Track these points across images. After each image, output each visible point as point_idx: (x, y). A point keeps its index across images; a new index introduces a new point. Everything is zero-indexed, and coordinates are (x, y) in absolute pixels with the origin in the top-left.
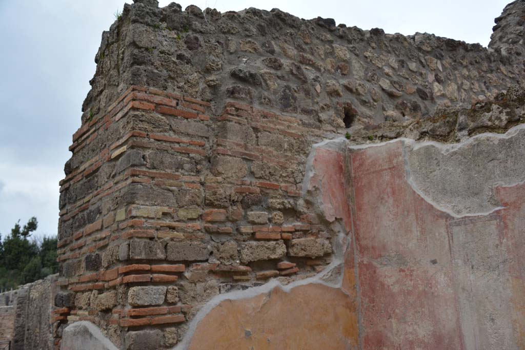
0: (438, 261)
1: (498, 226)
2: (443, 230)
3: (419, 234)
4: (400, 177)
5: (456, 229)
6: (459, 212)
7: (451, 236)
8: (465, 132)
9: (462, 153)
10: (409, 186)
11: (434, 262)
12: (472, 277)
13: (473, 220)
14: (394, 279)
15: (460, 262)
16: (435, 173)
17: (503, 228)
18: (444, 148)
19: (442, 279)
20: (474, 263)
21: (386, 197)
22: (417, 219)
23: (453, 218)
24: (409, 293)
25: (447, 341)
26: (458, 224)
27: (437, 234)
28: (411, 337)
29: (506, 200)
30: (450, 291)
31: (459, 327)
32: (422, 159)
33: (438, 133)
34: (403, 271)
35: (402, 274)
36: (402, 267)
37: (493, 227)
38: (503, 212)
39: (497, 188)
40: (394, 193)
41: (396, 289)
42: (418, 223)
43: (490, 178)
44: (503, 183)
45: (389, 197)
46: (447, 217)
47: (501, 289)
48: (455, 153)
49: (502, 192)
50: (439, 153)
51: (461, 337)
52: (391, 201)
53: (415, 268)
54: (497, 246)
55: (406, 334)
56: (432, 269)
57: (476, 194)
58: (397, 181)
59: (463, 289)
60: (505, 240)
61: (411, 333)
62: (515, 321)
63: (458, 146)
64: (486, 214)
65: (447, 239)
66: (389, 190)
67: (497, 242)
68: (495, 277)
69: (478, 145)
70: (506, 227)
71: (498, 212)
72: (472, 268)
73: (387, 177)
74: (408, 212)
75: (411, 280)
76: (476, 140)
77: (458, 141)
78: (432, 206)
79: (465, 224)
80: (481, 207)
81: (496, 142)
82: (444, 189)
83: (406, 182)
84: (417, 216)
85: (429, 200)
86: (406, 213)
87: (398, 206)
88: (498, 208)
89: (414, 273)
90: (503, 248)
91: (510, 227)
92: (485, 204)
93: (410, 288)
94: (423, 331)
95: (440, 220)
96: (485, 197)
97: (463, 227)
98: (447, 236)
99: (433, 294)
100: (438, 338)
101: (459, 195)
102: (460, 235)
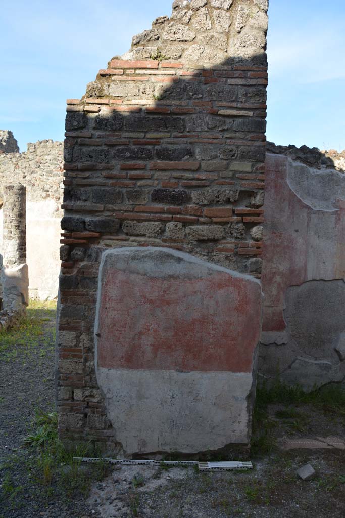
0: (299, 231)
1: (336, 218)
2: (305, 215)
3: (289, 214)
4: (282, 178)
5: (313, 216)
6: (315, 207)
7: (309, 219)
8: (325, 166)
9: (322, 176)
10: (287, 185)
11: (297, 231)
12: (318, 241)
13: (323, 213)
14: (268, 237)
15: (312, 233)
16: (304, 183)
17: (338, 220)
18: (312, 170)
19: (300, 240)
21: (269, 187)
22: (290, 205)
23: (313, 210)
24: (278, 246)
25: (297, 272)
26: (315, 213)
27: (301, 216)
28: (274, 270)
29: (342, 207)
30: (304, 247)
31: (306, 265)
32: (297, 172)
33: (309, 161)
34: (275, 233)
35: (274, 235)
36: (275, 231)
37: (333, 218)
38: (339, 212)
39: (338, 200)
40: (276, 187)
41: (268, 243)
42: (289, 208)
43: (335, 194)
44: (342, 198)
45: (271, 188)
46: (309, 208)
47: (331, 248)
48: (318, 175)
49: (341, 202)
50: (309, 172)
51: (306, 270)
52: (273, 191)
53: (283, 232)
54: (333, 228)
55: (272, 268)
56: (295, 235)
57: (326, 200)
58: (280, 181)
59: (312, 247)
60: (338, 226)
61: (275, 268)
62: (335, 263)
63: (320, 172)
64: (331, 211)
65: (307, 220)
66: (272, 184)
67: (334, 226)
68: (330, 242)
69: (332, 175)
70: (340, 219)
71: (337, 211)
72: (319, 236)
73: (272, 176)
74: (284, 200)
75: (280, 239)
76: (331, 172)
77: (320, 169)
78: (301, 201)
79: (319, 214)
80: (328, 207)
81: (342, 177)
82: (308, 192)
83: (286, 183)
84: (290, 203)
85: (298, 196)
86: (282, 200)
87: (277, 195)
88: (337, 210)
89: (283, 235)
90: (337, 229)
91: (342, 220)
92: (331, 206)
93: (278, 243)
94: (283, 267)
95: (304, 209)
96: (331, 203)
97: (317, 215)
98: (307, 218)
99: (293, 247)
100: (292, 271)
101: (316, 198)
102: (315, 219)
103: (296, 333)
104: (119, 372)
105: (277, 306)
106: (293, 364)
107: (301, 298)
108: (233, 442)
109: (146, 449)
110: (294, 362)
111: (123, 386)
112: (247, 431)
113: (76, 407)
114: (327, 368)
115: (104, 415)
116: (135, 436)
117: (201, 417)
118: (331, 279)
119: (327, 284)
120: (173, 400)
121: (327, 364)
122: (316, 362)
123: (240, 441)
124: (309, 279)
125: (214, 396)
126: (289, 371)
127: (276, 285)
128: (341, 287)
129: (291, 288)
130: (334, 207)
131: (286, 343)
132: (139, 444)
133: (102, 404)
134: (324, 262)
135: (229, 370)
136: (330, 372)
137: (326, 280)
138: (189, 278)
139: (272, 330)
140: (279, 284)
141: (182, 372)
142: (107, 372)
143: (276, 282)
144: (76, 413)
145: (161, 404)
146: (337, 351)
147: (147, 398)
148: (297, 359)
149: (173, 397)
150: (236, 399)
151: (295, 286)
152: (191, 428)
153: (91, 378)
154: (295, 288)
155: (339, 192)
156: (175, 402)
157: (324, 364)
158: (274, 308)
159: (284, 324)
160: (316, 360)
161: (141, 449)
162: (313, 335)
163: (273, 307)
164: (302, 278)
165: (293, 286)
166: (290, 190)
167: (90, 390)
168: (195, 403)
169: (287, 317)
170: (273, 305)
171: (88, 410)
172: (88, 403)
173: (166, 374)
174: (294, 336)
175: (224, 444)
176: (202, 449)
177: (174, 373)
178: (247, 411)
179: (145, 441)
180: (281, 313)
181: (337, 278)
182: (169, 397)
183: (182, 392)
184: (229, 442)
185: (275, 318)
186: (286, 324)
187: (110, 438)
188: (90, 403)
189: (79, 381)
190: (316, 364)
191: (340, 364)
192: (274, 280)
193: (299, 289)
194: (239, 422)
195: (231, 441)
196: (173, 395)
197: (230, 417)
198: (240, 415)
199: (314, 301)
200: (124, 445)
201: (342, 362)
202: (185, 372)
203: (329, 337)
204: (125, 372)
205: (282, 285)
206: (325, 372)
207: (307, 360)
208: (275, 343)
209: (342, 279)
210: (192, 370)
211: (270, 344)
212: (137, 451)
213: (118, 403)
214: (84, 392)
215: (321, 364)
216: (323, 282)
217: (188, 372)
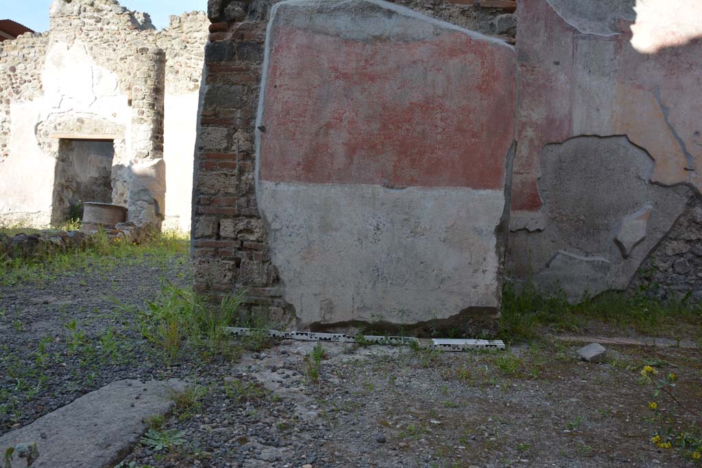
0: (561, 62)
1: (615, 46)
2: (569, 40)
3: (545, 39)
5: (581, 42)
6: (584, 29)
7: (575, 47)
11: (557, 63)
12: (588, 79)
13: (596, 38)
15: (580, 67)
17: (619, 48)
19: (562, 77)
20: (591, 69)
22: (546, 26)
23: (580, 33)
24: (529, 85)
25: (558, 124)
26: (584, 38)
27: (563, 42)
28: (524, 120)
29: (623, 29)
30: (568, 86)
31: (571, 113)
34: (525, 66)
35: (524, 68)
36: (524, 63)
37: (611, 46)
38: (620, 37)
39: (618, 20)
42: (546, 31)
43: (614, 11)
44: (623, 17)
46: (575, 31)
47: (609, 89)
49: (622, 23)
51: (571, 121)
53: (538, 65)
54: (612, 60)
56: (554, 69)
57: (601, 20)
59: (579, 86)
60: (618, 57)
61: (525, 116)
62: (614, 111)
64: (607, 36)
65: (572, 48)
67: (612, 57)
68: (606, 80)
70: (621, 47)
71: (616, 36)
72: (590, 71)
74: (538, 19)
75: (532, 75)
78: (563, 20)
79: (589, 39)
80: (603, 30)
82: (574, 9)
84: (546, 23)
85: (559, 14)
86: (535, 20)
88: (617, 34)
89: (536, 69)
90: (616, 62)
91: (624, 48)
92: (607, 28)
93: (530, 81)
94: (538, 115)
95: (568, 32)
96: (607, 24)
97: (587, 41)
98: (572, 45)
99: (551, 87)
100: (551, 121)
101: (586, 17)
102: (583, 46)
103: (557, 215)
104: (293, 188)
105: (528, 173)
106: (553, 261)
107: (565, 162)
108: (473, 305)
109: (332, 316)
110: (554, 257)
111: (299, 210)
112: (495, 287)
113: (223, 249)
114: (604, 268)
115: (267, 261)
116: (315, 295)
117: (422, 263)
118: (609, 135)
119: (604, 142)
120: (378, 232)
121: (603, 262)
122: (589, 259)
123: (484, 304)
124: (575, 135)
125: (443, 226)
126: (546, 272)
127: (526, 142)
128: (624, 147)
129: (550, 147)
130: (612, 29)
131: (542, 229)
132: (321, 308)
133: (264, 243)
134: (598, 110)
135: (468, 186)
136: (608, 274)
137: (602, 135)
138: (404, 39)
139: (521, 209)
140: (531, 140)
141: (392, 188)
142: (274, 187)
143: (526, 137)
144: (224, 259)
145: (359, 239)
146: (618, 243)
147: (336, 230)
148: (558, 253)
149: (378, 229)
150: (479, 232)
151: (555, 143)
152: (407, 281)
153: (248, 201)
154: (554, 146)
155: (621, 8)
156: (381, 237)
157: (599, 261)
158: (524, 175)
159: (540, 200)
160: (587, 256)
161: (324, 317)
162: (583, 217)
163: (522, 174)
164: (565, 133)
165: (552, 143)
166: (548, 5)
167: (246, 221)
168: (413, 239)
169: (544, 191)
170: (522, 171)
171: (243, 255)
172: (242, 242)
173: (367, 190)
174: (553, 219)
175: (459, 309)
176: (424, 317)
177: (380, 190)
178: (496, 252)
179: (331, 303)
180: (533, 184)
181: (617, 134)
182: (372, 228)
183: (391, 219)
184: (467, 306)
185: (525, 191)
186: (542, 201)
187: (276, 300)
188: (245, 243)
189: (230, 206)
190: (587, 262)
191: (623, 262)
192: (524, 133)
193: (561, 149)
194: (484, 271)
195: (471, 303)
196: (378, 225)
197: (470, 263)
198: (485, 259)
199: (584, 167)
200: (298, 310)
201: (627, 261)
202: (397, 188)
203: (606, 222)
204: (302, 187)
205: (536, 143)
206: (600, 275)
207: (573, 255)
208: (525, 229)
209: (625, 136)
210: (409, 185)
211: (519, 230)
212: (318, 320)
213: (289, 239)
214: (236, 225)
215: (594, 261)
216: (596, 140)
217: (403, 188)
